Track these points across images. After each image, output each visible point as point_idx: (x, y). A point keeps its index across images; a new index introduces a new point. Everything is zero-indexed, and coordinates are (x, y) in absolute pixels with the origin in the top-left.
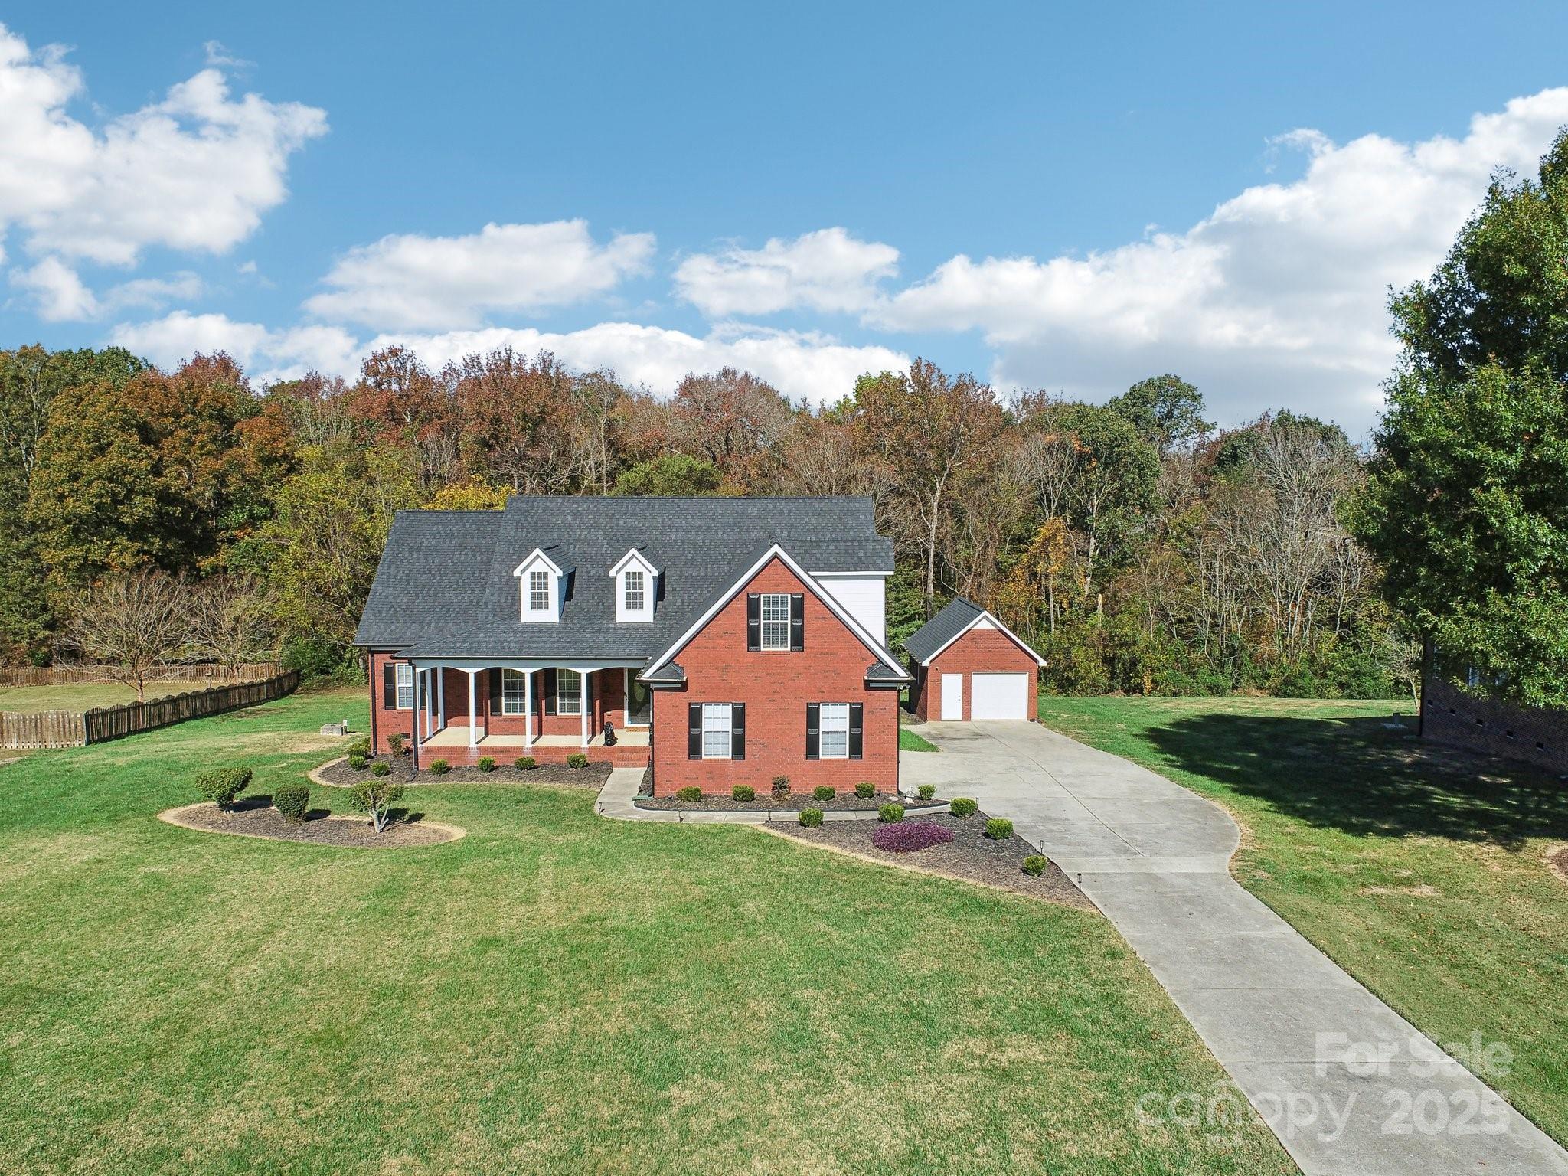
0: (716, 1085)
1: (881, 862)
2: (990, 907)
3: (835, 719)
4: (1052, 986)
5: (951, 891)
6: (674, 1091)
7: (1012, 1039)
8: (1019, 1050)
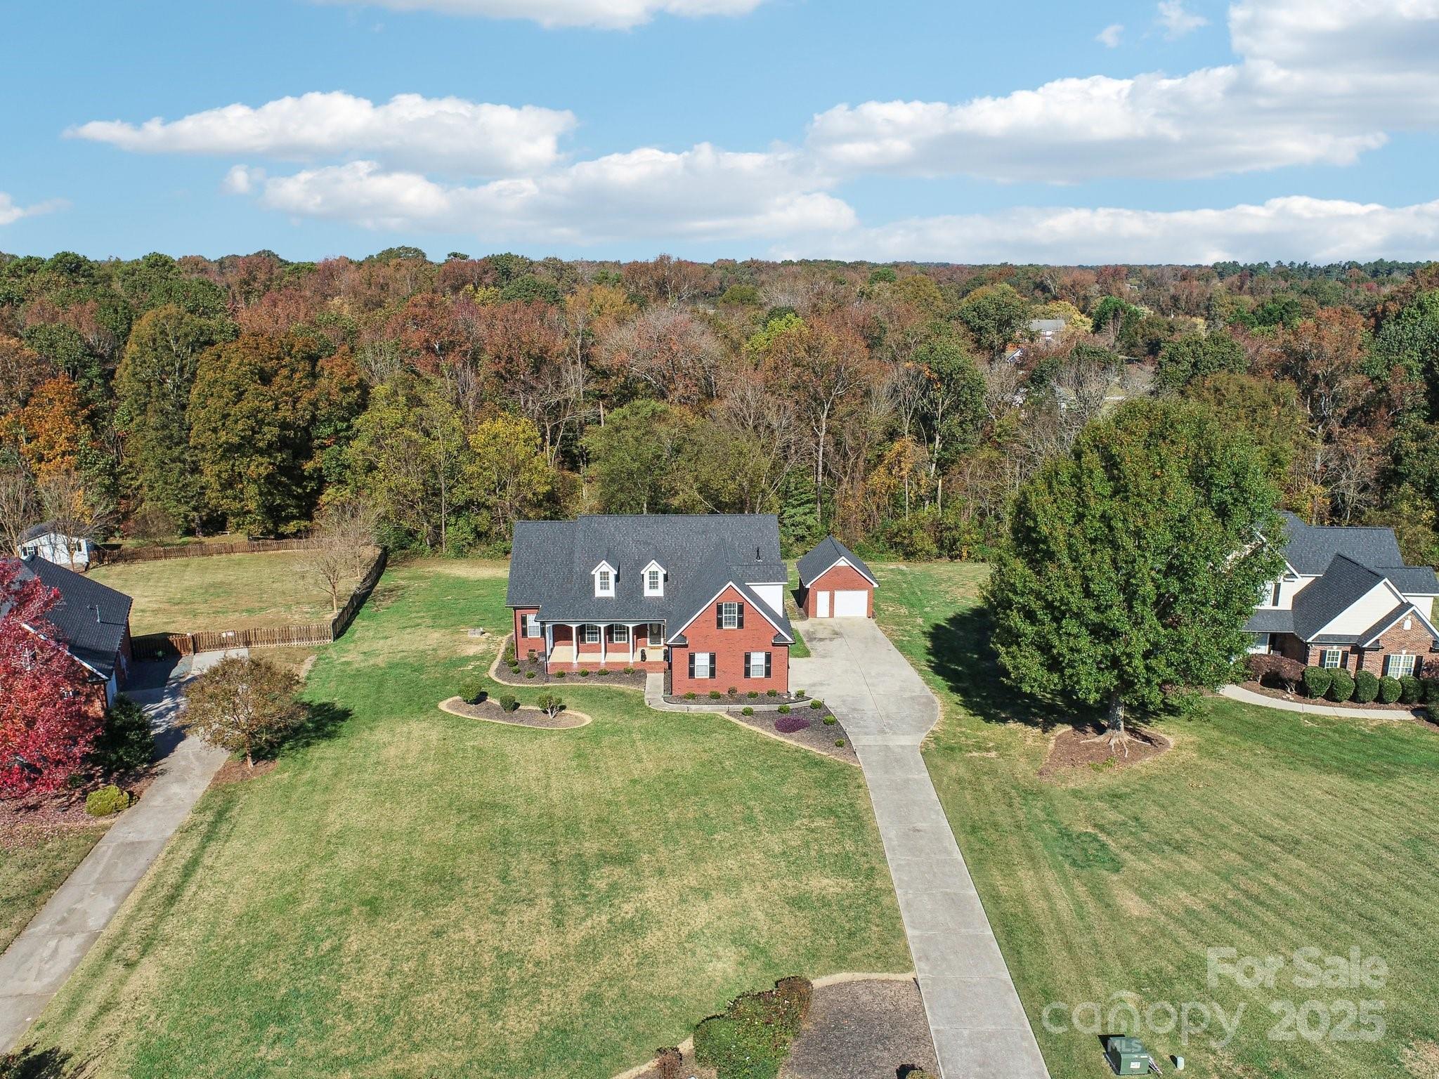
0: (728, 834)
1: (777, 738)
2: (818, 763)
3: (758, 659)
4: (833, 800)
5: (806, 755)
6: (716, 836)
7: (817, 819)
8: (819, 823)
